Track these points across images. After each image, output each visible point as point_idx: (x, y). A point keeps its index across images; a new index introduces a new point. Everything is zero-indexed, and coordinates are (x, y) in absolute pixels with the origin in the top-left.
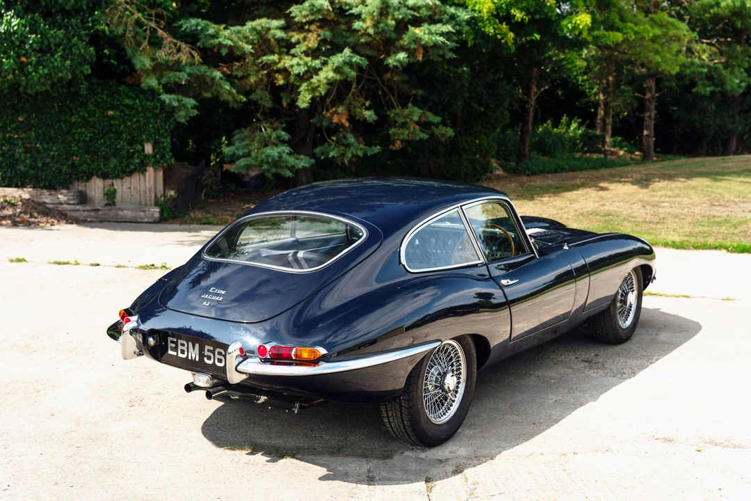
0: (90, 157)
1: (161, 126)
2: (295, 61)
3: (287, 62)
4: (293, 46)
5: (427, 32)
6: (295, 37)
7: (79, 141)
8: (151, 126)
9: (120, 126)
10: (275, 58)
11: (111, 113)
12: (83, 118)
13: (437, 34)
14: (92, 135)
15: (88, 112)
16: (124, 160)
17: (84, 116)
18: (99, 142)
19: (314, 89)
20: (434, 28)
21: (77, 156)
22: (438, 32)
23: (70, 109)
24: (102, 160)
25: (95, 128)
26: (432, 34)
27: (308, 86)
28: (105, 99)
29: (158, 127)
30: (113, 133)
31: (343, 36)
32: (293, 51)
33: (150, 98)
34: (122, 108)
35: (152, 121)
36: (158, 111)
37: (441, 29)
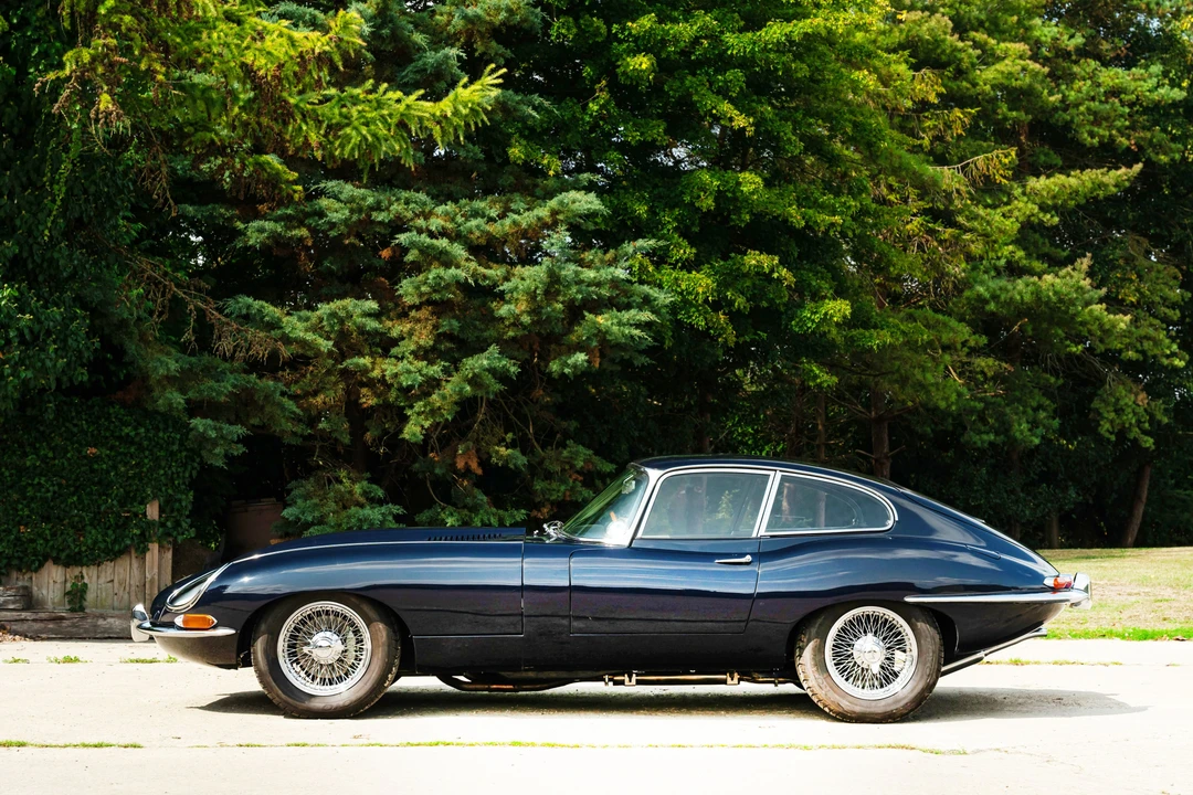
0: (49, 526)
1: (178, 473)
2: (402, 366)
3: (388, 367)
4: (395, 342)
5: (615, 321)
6: (397, 329)
7: (33, 499)
8: (162, 472)
9: (108, 472)
10: (366, 361)
11: (92, 451)
12: (44, 459)
13: (631, 325)
14: (56, 488)
15: (53, 449)
16: (110, 532)
17: (46, 455)
18: (70, 501)
19: (433, 412)
20: (626, 316)
21: (26, 525)
22: (631, 322)
23: (21, 446)
24: (71, 531)
25: (62, 477)
26: (624, 325)
27: (425, 406)
28: (85, 427)
29: (173, 473)
30: (94, 484)
31: (475, 327)
32: (394, 351)
33: (161, 426)
34: (112, 442)
35: (163, 464)
36: (175, 448)
37: (638, 317)
